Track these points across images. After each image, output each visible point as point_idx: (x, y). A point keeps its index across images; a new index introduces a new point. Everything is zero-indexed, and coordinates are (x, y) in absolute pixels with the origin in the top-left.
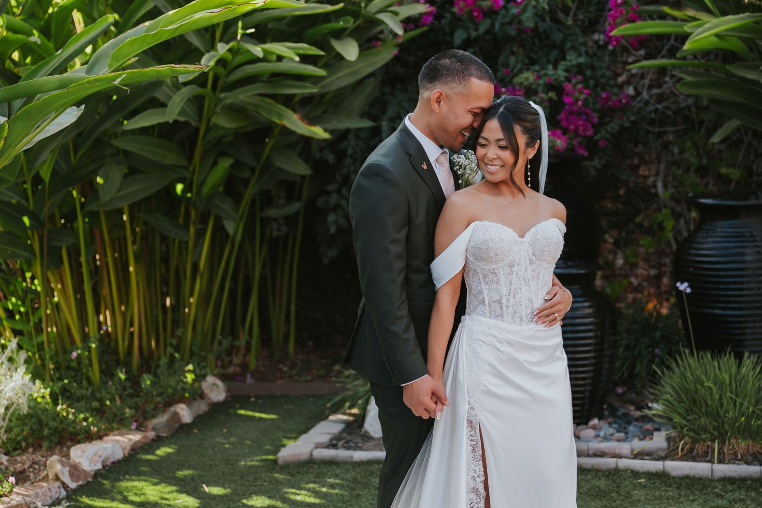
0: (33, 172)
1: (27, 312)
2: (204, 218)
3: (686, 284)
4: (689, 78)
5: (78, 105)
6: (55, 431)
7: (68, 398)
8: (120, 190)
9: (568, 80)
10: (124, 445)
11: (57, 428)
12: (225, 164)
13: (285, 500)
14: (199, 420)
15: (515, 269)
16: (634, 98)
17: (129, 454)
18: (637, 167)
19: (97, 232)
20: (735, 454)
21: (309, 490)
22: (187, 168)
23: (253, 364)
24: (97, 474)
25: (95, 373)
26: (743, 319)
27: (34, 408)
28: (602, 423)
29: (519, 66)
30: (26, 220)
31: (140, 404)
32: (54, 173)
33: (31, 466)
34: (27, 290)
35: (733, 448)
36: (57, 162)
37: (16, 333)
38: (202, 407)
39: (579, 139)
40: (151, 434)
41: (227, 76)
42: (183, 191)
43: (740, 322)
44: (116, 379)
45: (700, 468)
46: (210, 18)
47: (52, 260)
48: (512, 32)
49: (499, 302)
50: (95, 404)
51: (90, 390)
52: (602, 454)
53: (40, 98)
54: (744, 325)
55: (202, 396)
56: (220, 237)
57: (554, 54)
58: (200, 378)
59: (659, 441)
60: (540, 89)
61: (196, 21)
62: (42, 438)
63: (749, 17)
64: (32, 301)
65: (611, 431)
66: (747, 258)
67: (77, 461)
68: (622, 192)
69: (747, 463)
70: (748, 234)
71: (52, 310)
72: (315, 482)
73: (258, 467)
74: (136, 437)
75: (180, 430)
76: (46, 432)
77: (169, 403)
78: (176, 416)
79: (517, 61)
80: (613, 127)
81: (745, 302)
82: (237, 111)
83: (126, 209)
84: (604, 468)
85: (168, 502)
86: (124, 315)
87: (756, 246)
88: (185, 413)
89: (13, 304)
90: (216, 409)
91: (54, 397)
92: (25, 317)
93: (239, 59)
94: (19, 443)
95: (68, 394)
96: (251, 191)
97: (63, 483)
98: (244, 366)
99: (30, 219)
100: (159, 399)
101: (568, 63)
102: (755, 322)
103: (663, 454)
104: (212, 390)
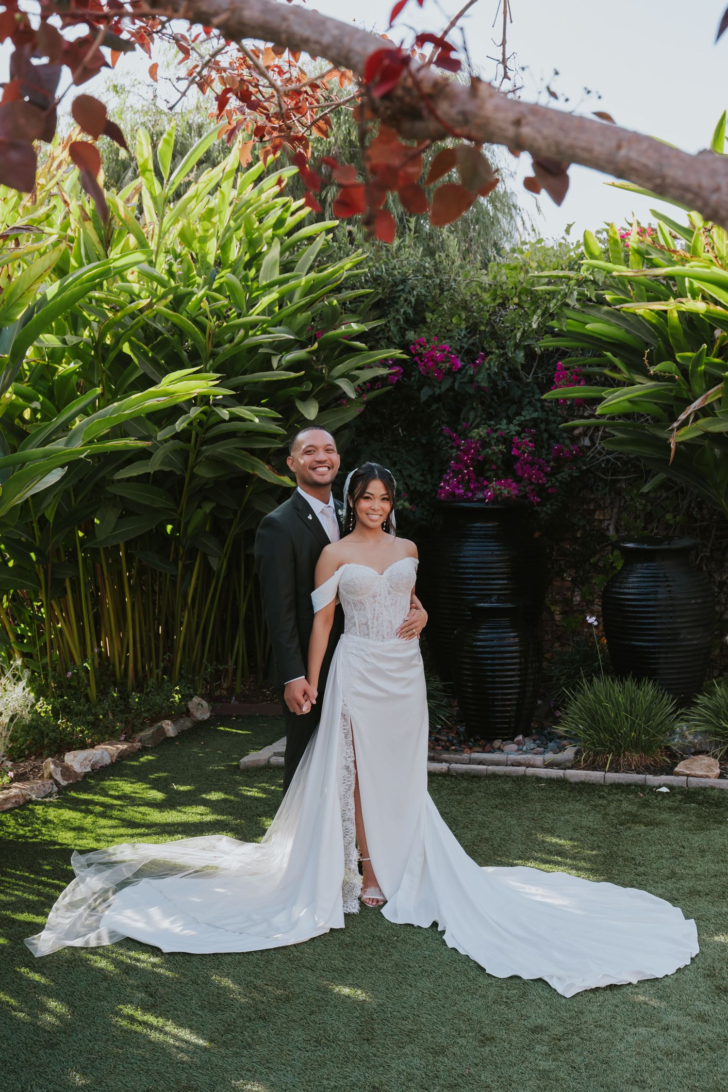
0: (39, 514)
1: (34, 637)
2: (191, 554)
3: (594, 618)
4: (619, 435)
5: (62, 467)
6: (55, 741)
7: (68, 713)
8: (114, 530)
9: (519, 434)
10: (112, 753)
11: (56, 738)
12: (208, 508)
13: (237, 795)
14: (182, 735)
15: (377, 599)
16: (589, 448)
17: (116, 760)
18: (593, 512)
19: (98, 566)
20: (630, 765)
21: (259, 788)
22: (176, 511)
23: (238, 688)
24: (87, 775)
25: (93, 691)
26: (657, 650)
27: (37, 721)
28: (526, 739)
29: (478, 420)
30: (33, 555)
31: (130, 719)
32: (58, 514)
33: (31, 770)
34: (34, 617)
35: (628, 760)
36: (60, 504)
37: (24, 655)
38: (187, 724)
39: (532, 487)
40: (138, 745)
41: (205, 433)
42: (172, 530)
43: (654, 653)
44: (109, 696)
45: (596, 776)
46: (157, 405)
47: (56, 591)
48: (471, 390)
49: (366, 624)
50: (90, 718)
51: (87, 706)
52: (519, 764)
53: (30, 466)
54: (657, 656)
55: (188, 713)
56: (207, 572)
57: (514, 408)
58: (186, 698)
59: (569, 753)
60: (493, 443)
61: (147, 407)
62: (43, 747)
63: (656, 386)
64: (39, 627)
65: (532, 746)
66: (660, 596)
67: (70, 764)
68: (579, 535)
69: (638, 773)
70: (662, 575)
71: (56, 635)
72: (267, 782)
73: (223, 770)
74: (123, 747)
75: (163, 742)
76: (46, 741)
77: (156, 718)
78: (161, 730)
79: (476, 416)
80: (563, 475)
81: (658, 635)
82: (216, 462)
83: (122, 547)
84: (514, 774)
85: (140, 796)
86: (122, 640)
87: (668, 586)
88: (170, 728)
89: (21, 629)
90: (200, 725)
91: (56, 713)
92: (32, 642)
93: (213, 420)
94: (23, 751)
95: (67, 710)
96: (233, 531)
97: (56, 781)
98: (231, 690)
99: (36, 555)
100: (146, 715)
101: (523, 418)
102: (667, 653)
103: (570, 765)
104: (198, 709)
